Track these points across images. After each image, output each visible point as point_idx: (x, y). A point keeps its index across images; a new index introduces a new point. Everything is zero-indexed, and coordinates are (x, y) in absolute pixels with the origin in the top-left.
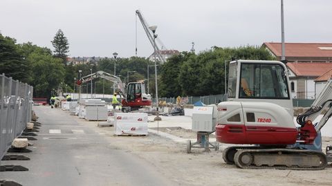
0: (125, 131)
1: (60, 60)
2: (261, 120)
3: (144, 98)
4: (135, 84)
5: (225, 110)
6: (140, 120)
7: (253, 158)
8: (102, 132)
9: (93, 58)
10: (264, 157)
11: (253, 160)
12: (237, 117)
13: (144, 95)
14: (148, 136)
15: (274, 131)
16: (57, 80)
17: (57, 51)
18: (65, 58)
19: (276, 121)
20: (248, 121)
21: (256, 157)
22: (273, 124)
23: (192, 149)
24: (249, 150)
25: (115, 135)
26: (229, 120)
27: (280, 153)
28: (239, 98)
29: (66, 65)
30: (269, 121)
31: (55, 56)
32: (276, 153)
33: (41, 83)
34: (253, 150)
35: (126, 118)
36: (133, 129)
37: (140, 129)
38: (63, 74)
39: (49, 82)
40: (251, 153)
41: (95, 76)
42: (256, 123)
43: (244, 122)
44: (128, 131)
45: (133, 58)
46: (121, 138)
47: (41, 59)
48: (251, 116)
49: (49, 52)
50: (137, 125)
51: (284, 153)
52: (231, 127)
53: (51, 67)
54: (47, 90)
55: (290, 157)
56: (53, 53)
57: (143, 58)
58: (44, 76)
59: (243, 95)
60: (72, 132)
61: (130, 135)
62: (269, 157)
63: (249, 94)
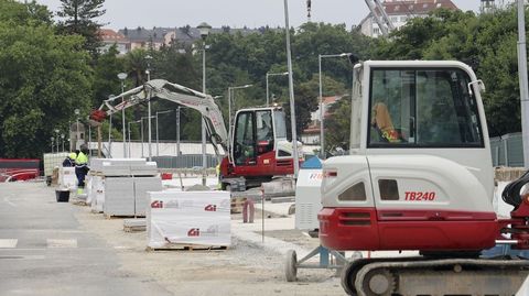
0: (173, 238)
1: (78, 38)
2: (412, 196)
3: (282, 153)
4: (254, 114)
5: (334, 174)
6: (211, 208)
7: (397, 280)
8: (123, 244)
9: (186, 30)
10: (422, 277)
11: (397, 285)
12: (358, 191)
13: (281, 144)
14: (231, 248)
15: (443, 219)
16: (70, 101)
17: (68, 12)
18: (91, 34)
19: (447, 197)
20: (383, 198)
21: (403, 279)
22: (439, 204)
23: (299, 270)
24: (387, 264)
25: (148, 249)
26: (341, 197)
27: (458, 269)
28: (369, 146)
29: (96, 56)
30: (430, 196)
31: (60, 29)
32: (449, 268)
33: (20, 112)
34: (394, 264)
35: (175, 205)
36: (194, 233)
37: (212, 232)
38: (88, 84)
39: (45, 107)
40: (392, 270)
41: (141, 96)
42: (401, 203)
43: (374, 200)
44: (181, 238)
45: (309, 26)
46: (162, 254)
47: (19, 38)
48: (389, 188)
49: (43, 14)
50: (204, 221)
51: (467, 268)
52: (345, 212)
53: (49, 63)
54: (40, 133)
55: (481, 278)
56: (56, 20)
57: (341, 27)
58: (27, 91)
59: (376, 141)
60: (46, 245)
61: (187, 249)
62: (431, 277)
63: (391, 139)
